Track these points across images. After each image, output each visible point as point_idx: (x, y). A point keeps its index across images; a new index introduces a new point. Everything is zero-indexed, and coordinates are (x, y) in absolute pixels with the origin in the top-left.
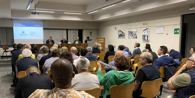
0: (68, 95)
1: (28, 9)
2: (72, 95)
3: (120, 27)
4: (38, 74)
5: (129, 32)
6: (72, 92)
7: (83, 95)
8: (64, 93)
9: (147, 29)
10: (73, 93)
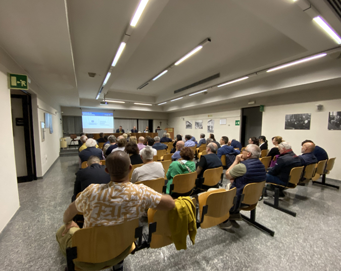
0: (125, 189)
1: (97, 98)
2: (128, 188)
3: (187, 118)
4: (99, 166)
5: (196, 123)
6: (129, 185)
7: (141, 188)
8: (120, 188)
9: (211, 120)
10: (129, 187)
